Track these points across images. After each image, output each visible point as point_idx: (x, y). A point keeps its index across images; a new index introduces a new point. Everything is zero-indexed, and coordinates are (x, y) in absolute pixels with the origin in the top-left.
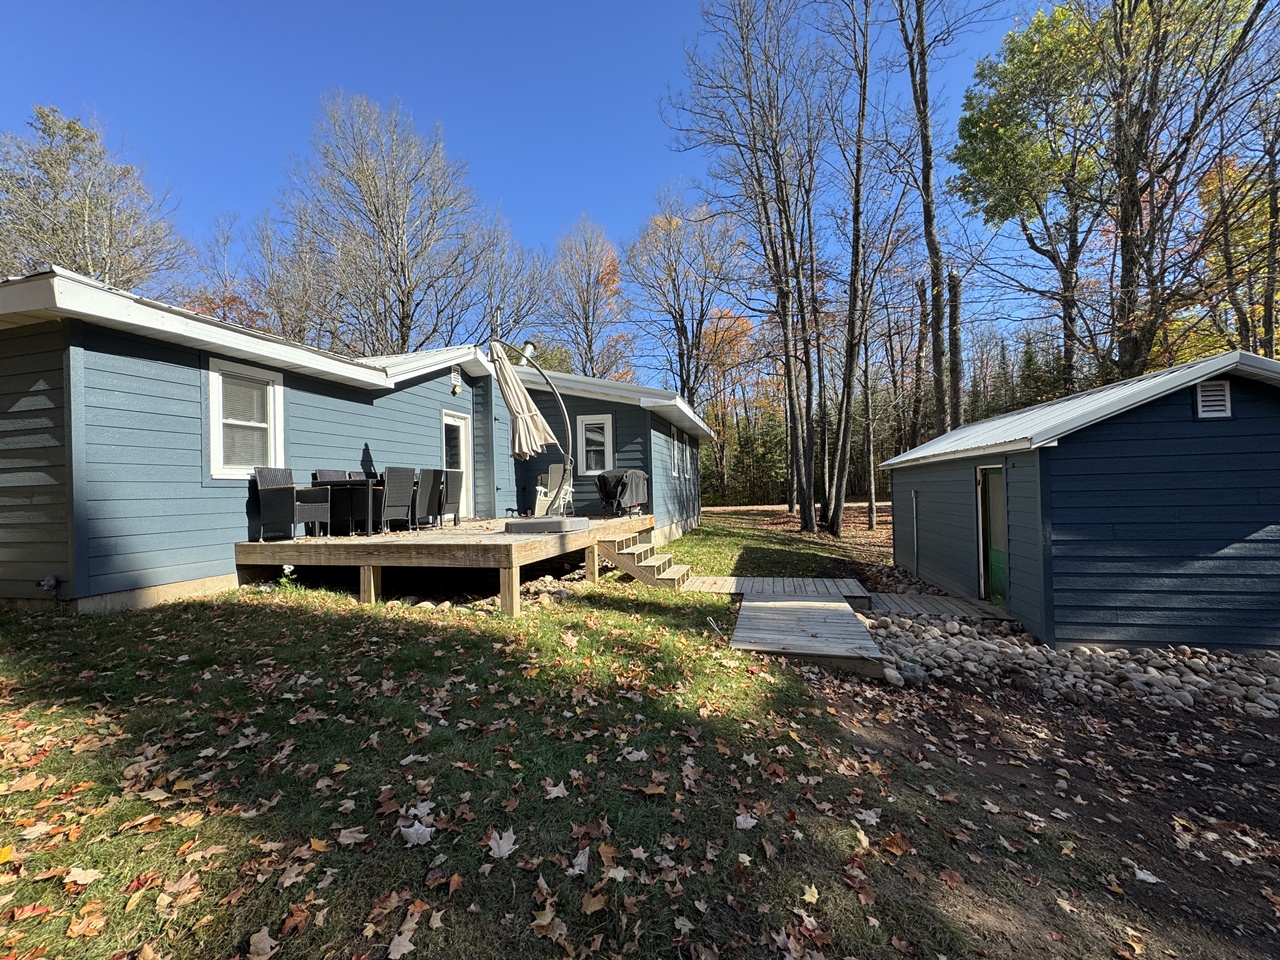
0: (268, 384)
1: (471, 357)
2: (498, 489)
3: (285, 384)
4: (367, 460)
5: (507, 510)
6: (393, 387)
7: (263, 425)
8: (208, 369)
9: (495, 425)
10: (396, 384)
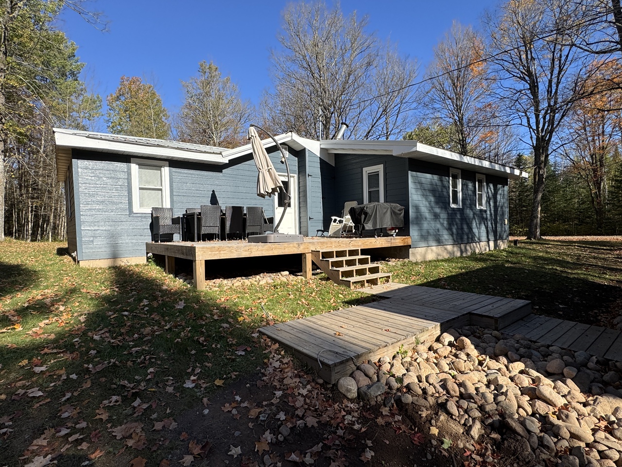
0: (162, 167)
1: (289, 139)
2: (310, 218)
3: (170, 166)
4: (214, 200)
5: (318, 231)
6: (228, 162)
7: (161, 188)
8: (130, 163)
9: (309, 179)
10: (229, 160)
